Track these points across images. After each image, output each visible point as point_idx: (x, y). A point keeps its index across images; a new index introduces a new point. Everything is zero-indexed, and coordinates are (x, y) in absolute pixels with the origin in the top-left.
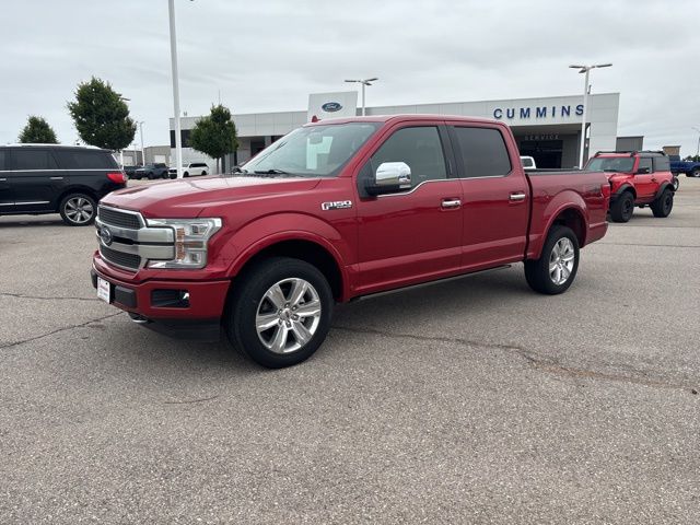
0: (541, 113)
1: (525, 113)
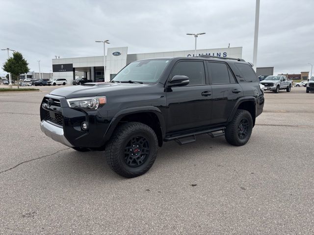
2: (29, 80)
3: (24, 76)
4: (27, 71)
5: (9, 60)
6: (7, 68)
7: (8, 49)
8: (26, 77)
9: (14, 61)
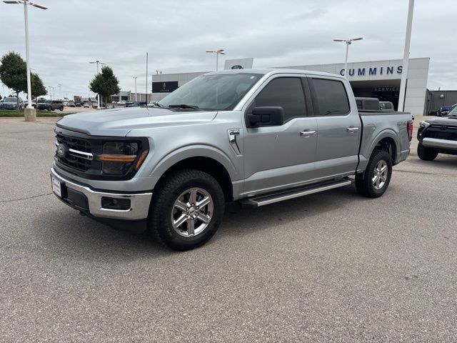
0: (373, 72)
1: (361, 72)
2: (124, 102)
3: (118, 98)
4: (117, 91)
5: (97, 77)
6: (95, 87)
7: (98, 62)
8: (120, 98)
9: (103, 78)
